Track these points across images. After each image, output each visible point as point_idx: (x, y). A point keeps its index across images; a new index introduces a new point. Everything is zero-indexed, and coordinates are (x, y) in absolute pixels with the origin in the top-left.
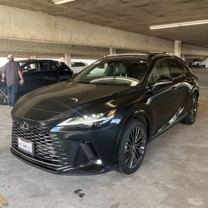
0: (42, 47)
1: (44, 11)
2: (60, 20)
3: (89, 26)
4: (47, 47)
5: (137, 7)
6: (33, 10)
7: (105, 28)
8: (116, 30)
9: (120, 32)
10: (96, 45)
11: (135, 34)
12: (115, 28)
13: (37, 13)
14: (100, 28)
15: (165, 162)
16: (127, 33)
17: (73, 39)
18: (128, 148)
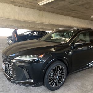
0: (42, 26)
1: (37, 9)
2: (45, 13)
3: (59, 16)
4: (44, 26)
5: (80, 5)
6: (33, 9)
7: (67, 17)
8: (73, 18)
9: (75, 19)
10: (62, 24)
11: (84, 20)
12: (73, 17)
13: (34, 10)
14: (65, 17)
15: (78, 88)
16: (79, 20)
17: (51, 22)
18: (53, 76)
